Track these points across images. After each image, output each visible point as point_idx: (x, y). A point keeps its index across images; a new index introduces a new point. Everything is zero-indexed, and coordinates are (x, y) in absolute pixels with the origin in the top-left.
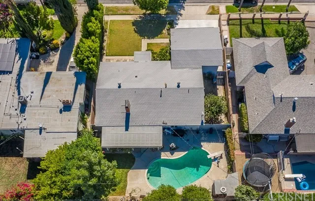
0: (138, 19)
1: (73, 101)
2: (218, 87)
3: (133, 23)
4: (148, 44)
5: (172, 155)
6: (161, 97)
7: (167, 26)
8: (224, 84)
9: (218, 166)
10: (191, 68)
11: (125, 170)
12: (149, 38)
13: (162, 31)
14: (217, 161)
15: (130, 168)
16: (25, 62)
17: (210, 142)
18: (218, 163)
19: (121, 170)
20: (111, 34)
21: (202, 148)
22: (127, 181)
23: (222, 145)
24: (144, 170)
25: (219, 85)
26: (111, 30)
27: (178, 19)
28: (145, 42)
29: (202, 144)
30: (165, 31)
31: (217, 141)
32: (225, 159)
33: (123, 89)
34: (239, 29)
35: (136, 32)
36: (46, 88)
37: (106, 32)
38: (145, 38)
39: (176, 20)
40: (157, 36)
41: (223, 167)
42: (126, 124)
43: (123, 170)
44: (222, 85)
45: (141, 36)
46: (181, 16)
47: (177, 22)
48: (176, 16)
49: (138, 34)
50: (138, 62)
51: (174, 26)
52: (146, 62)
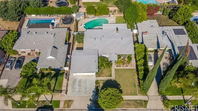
1: (142, 35)
4: (111, 76)
12: (111, 80)
13: (103, 85)
16: (174, 52)
20: (135, 83)
26: (135, 86)
27: (92, 96)
28: (113, 78)
34: (56, 87)
35: (119, 85)
36: (157, 40)
37: (138, 85)
38: (113, 80)
39: (94, 96)
40: (106, 81)
45: (116, 81)
46: (91, 99)
47: (93, 93)
48: (94, 99)
49: (118, 83)
50: (115, 54)
51: (95, 90)
52: (111, 54)
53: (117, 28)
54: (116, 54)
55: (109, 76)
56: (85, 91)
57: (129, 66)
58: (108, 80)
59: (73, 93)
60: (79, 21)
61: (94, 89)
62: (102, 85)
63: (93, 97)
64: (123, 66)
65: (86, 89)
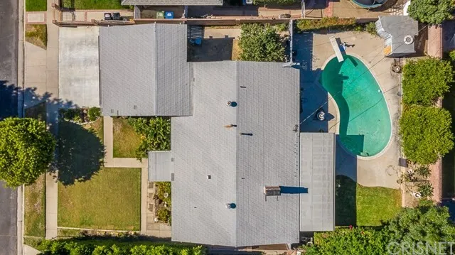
0: (57, 174)
2: (206, 36)
3: (66, 184)
4: (115, 156)
5: (333, 117)
6: (251, 135)
7: (76, 121)
8: (202, 27)
9: (353, 46)
10: (190, 81)
11: (358, 190)
12: (103, 155)
13: (86, 131)
14: (344, 47)
15: (354, 183)
17: (312, 56)
18: (349, 46)
19: (357, 197)
20: (93, 224)
21: (323, 68)
22: (376, 187)
23: (316, 38)
24: (358, 161)
25: (203, 35)
26: (82, 223)
27: (58, 100)
28: (110, 162)
29: (314, 69)
30: (87, 126)
31: (310, 45)
32: (341, 33)
33: (237, 200)
35: (88, 178)
38: (103, 162)
39: (58, 104)
40: (98, 139)
41: (354, 39)
42: (296, 193)
43: (357, 194)
44: (203, 29)
45: (98, 169)
46: (49, 96)
47: (65, 102)
48: (51, 104)
49: (93, 174)
50: (173, 175)
51: (74, 108)
52: (172, 160)
53: (305, 191)
54: (173, 179)
55: (114, 151)
56: (73, 78)
57: (152, 214)
58: (103, 147)
59: (66, 44)
60: (373, 31)
61: (76, 105)
62: (86, 128)
63: (56, 102)
64: (151, 194)
65: (78, 80)
